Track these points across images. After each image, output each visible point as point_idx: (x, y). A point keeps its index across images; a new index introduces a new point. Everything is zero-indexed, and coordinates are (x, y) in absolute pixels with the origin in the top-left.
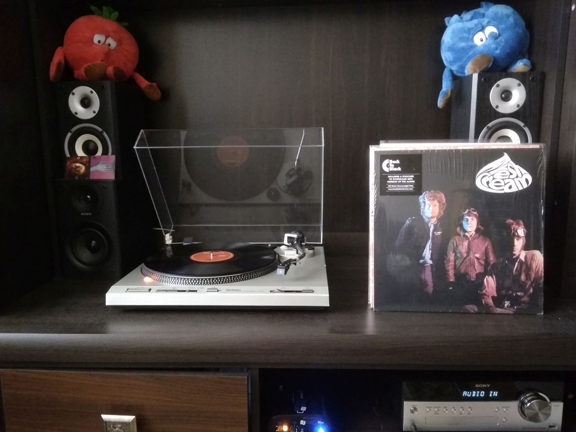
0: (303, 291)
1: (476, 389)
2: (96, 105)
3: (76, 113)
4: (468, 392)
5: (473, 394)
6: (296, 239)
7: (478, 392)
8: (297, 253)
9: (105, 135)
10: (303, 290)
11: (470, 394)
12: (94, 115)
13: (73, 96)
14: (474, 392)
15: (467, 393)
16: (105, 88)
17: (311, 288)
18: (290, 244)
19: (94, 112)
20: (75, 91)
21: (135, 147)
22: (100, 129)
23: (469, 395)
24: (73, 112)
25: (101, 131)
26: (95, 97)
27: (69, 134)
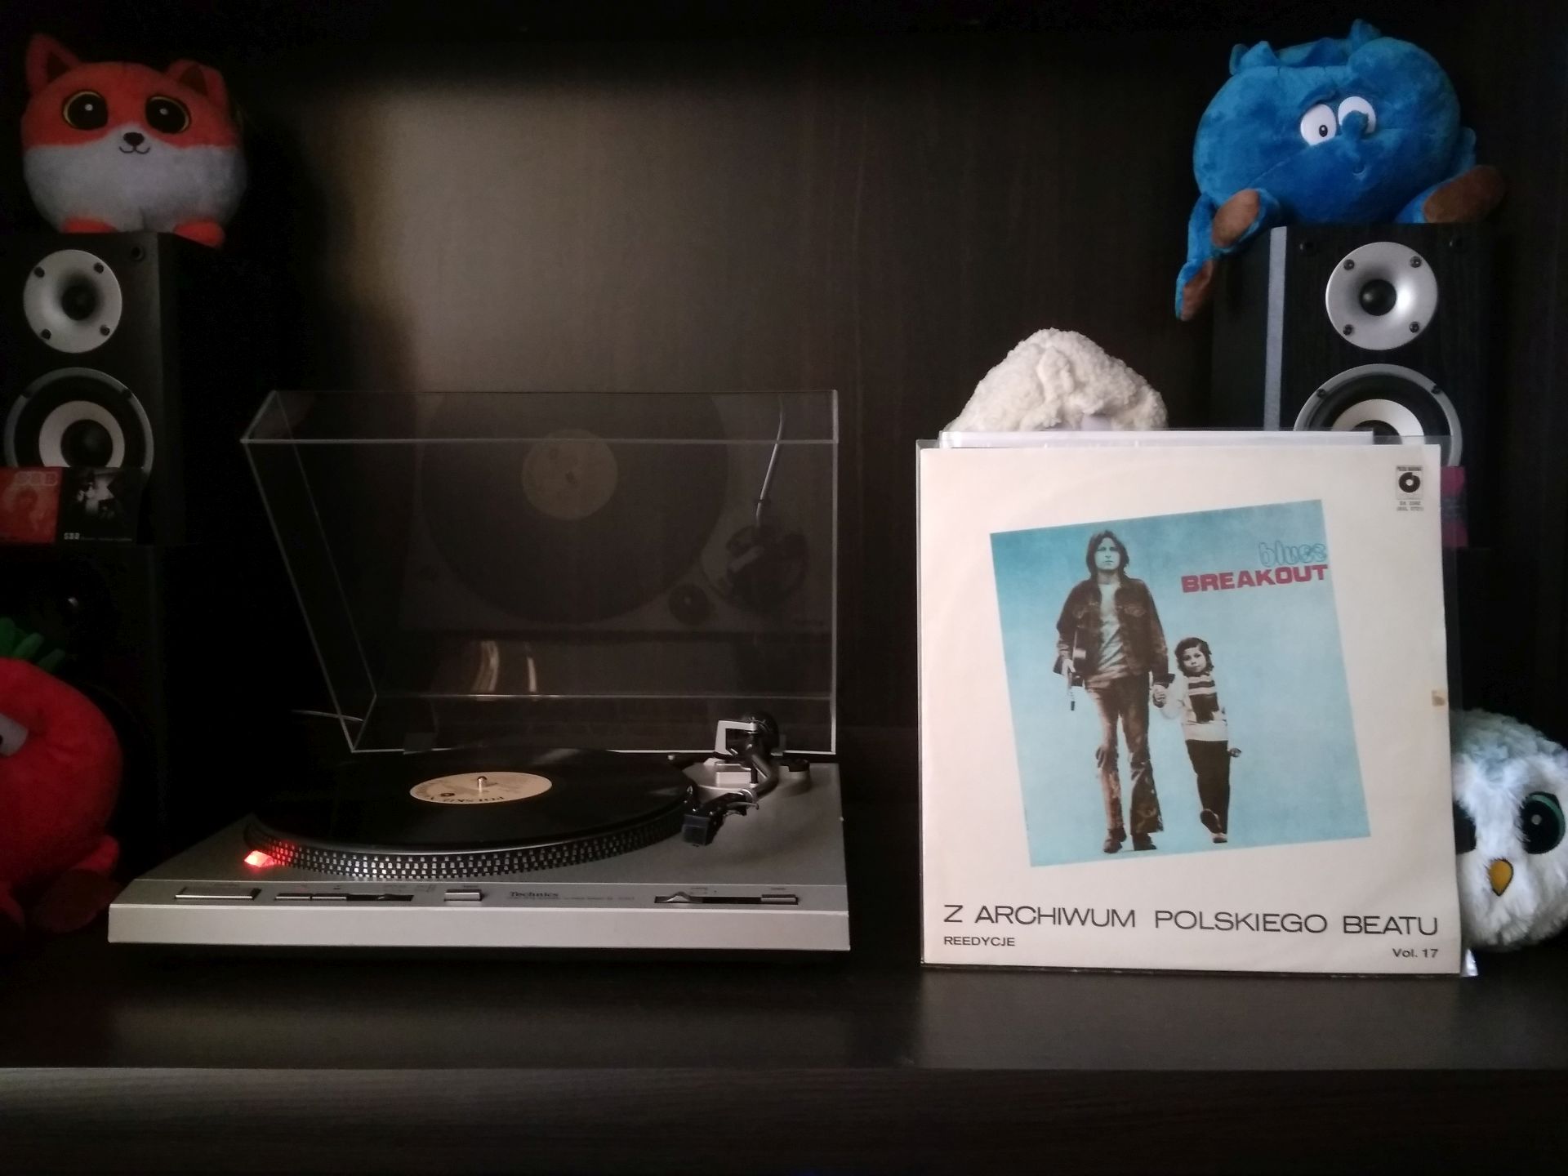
0: (763, 899)
2: (112, 313)
3: (47, 334)
6: (752, 737)
8: (755, 779)
9: (136, 403)
10: (764, 896)
12: (102, 340)
13: (40, 280)
16: (140, 257)
17: (790, 888)
18: (732, 752)
19: (104, 331)
20: (45, 264)
21: (245, 439)
22: (120, 385)
24: (38, 329)
25: (125, 391)
26: (110, 285)
27: (22, 401)
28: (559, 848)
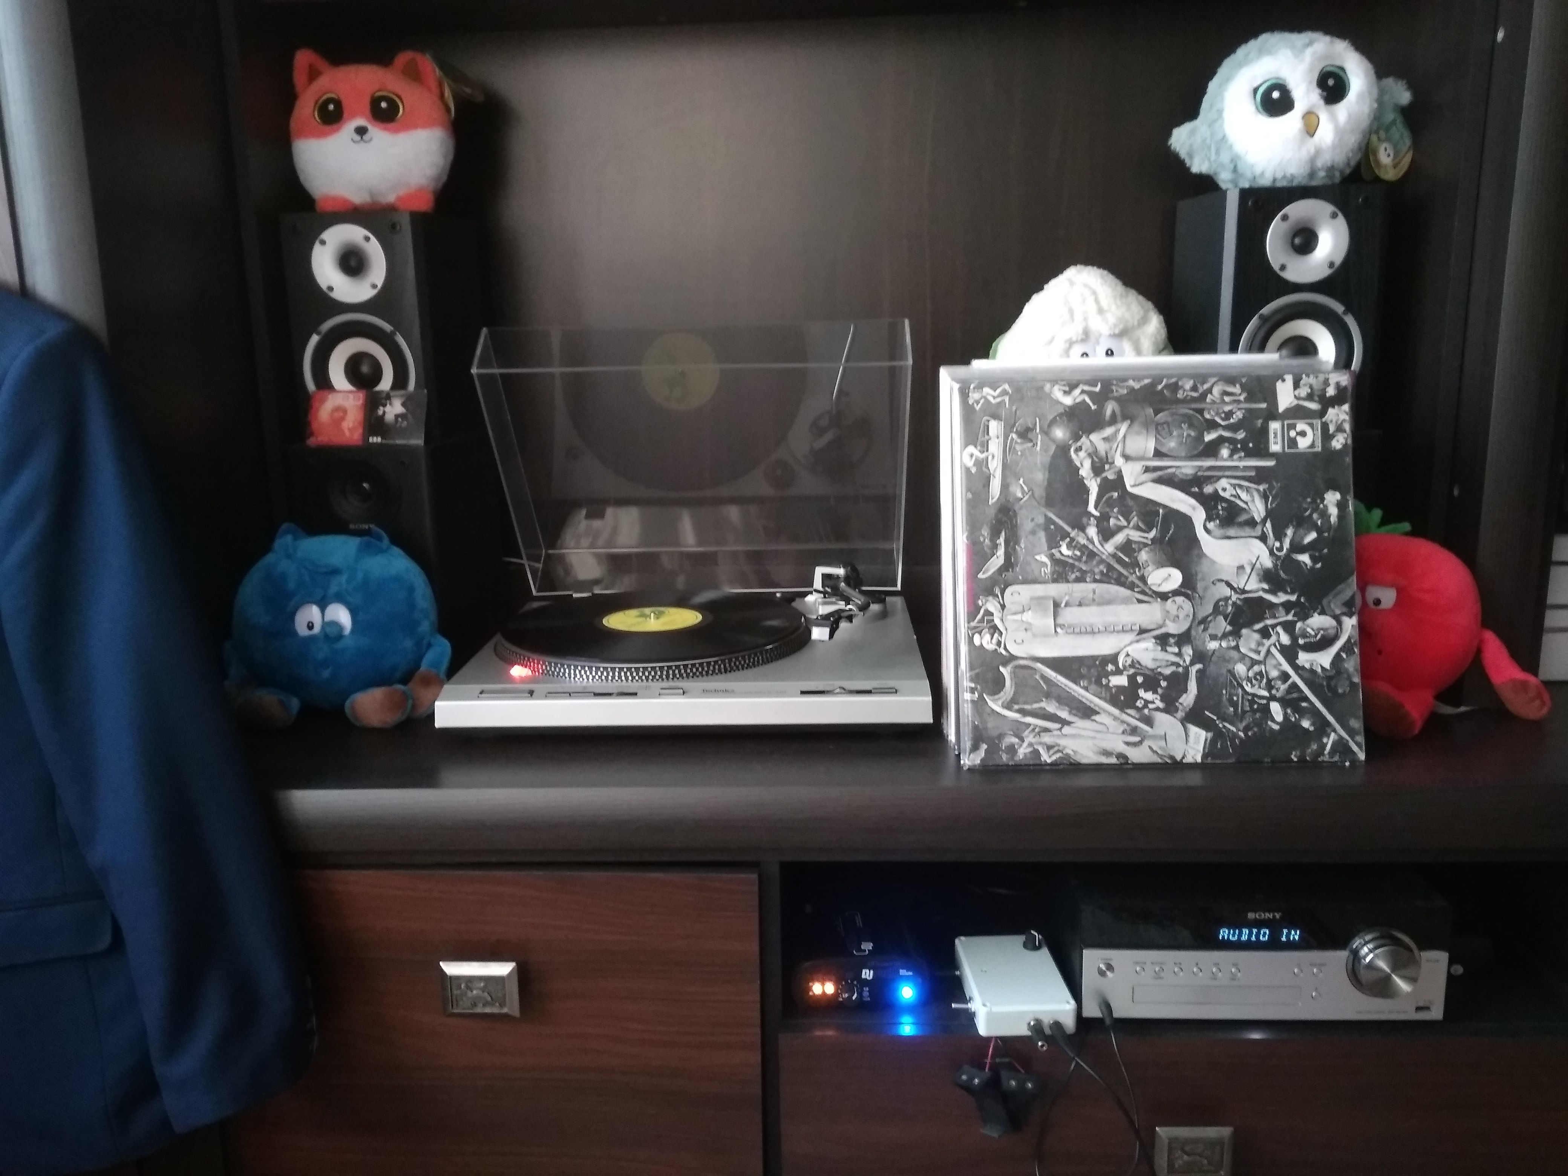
0: (873, 691)
1: (1251, 925)
2: (378, 271)
3: (330, 289)
4: (1232, 931)
5: (1243, 936)
6: (842, 579)
7: (1255, 931)
9: (400, 340)
10: (874, 688)
11: (1236, 936)
12: (374, 292)
13: (322, 247)
14: (1246, 931)
15: (1229, 933)
16: (398, 228)
17: (891, 682)
18: (827, 590)
19: (374, 286)
20: (326, 235)
21: (474, 371)
22: (387, 327)
23: (1234, 935)
24: (323, 285)
25: (390, 331)
26: (375, 251)
27: (315, 339)
28: (701, 664)
